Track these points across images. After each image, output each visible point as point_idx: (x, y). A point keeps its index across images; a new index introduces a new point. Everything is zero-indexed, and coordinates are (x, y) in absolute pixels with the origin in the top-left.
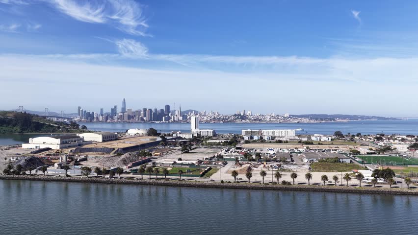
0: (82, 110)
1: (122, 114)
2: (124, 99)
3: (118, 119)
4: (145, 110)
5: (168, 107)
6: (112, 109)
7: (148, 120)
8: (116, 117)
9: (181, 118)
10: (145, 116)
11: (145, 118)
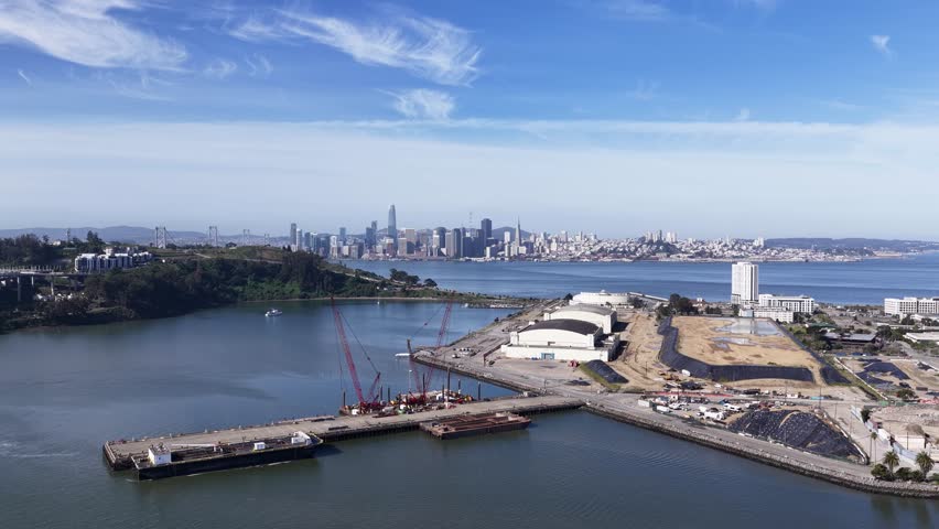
0: (300, 232)
1: (392, 241)
2: (393, 206)
3: (384, 252)
4: (442, 231)
5: (487, 223)
6: (368, 229)
7: (452, 255)
8: (379, 247)
9: (523, 250)
10: (442, 244)
11: (444, 250)
